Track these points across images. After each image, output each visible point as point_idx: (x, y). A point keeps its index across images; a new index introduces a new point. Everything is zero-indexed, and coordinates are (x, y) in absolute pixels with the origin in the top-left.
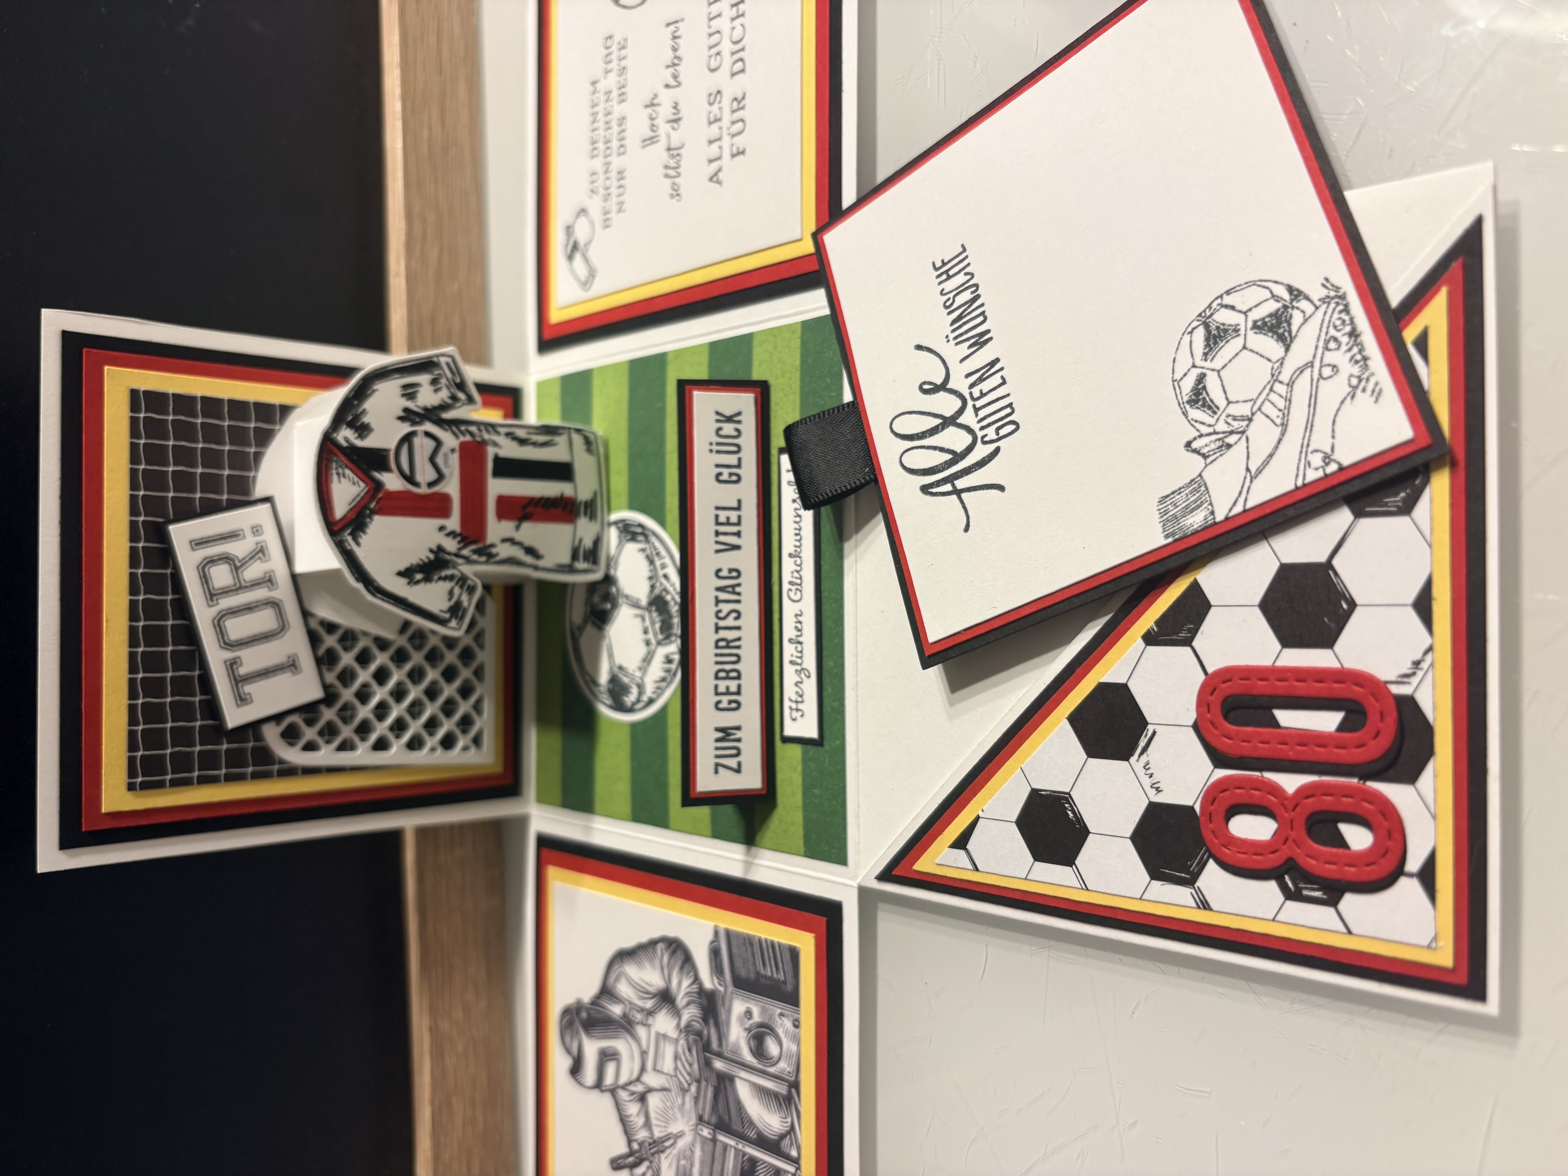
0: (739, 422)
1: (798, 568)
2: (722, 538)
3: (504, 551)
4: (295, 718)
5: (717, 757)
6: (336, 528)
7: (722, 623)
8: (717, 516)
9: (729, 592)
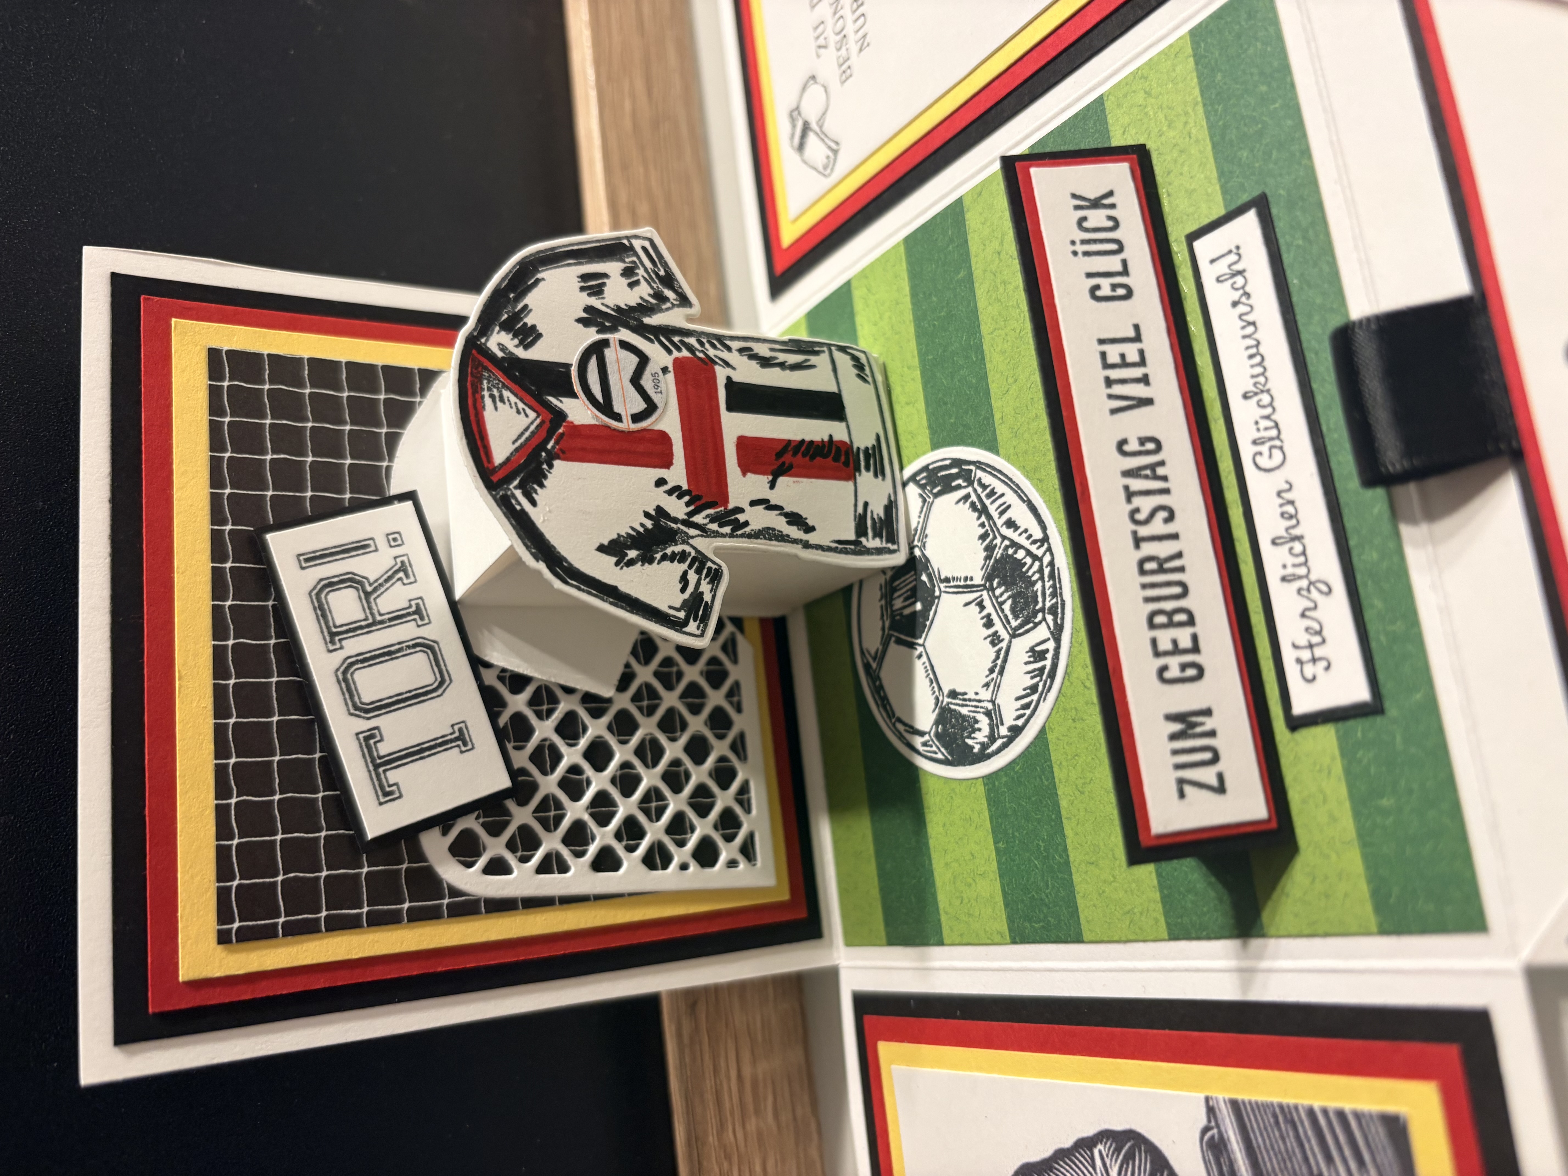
0: (1113, 206)
1: (1269, 411)
2: (1117, 389)
3: (758, 518)
4: (470, 822)
5: (1178, 767)
6: (495, 479)
7: (1143, 531)
8: (1103, 355)
9: (1146, 477)
